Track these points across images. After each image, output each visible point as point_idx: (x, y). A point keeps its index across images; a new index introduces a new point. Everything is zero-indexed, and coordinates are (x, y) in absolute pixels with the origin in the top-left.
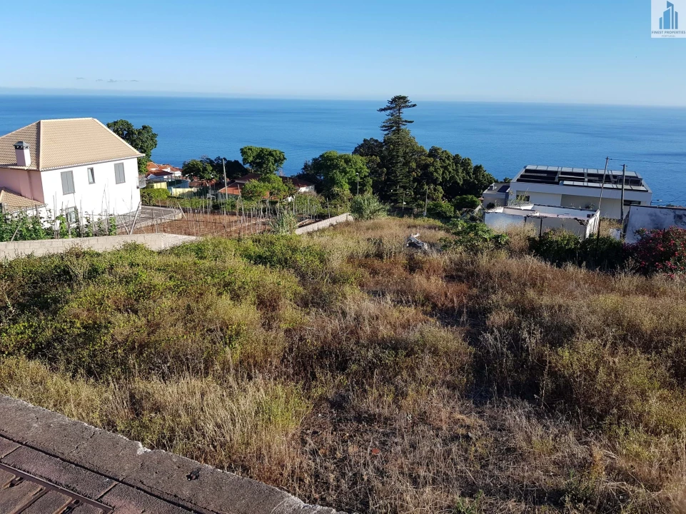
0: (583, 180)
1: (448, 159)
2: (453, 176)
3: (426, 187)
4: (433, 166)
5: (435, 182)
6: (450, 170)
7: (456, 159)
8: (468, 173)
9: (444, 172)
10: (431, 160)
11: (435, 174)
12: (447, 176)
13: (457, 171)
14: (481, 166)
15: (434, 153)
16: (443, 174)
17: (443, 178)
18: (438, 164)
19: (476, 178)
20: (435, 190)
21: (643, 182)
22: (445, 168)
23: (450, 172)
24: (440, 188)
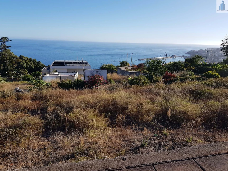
0: (72, 64)
1: (27, 60)
2: (30, 66)
3: (20, 70)
4: (22, 62)
5: (24, 68)
6: (29, 63)
7: (30, 59)
8: (35, 64)
9: (26, 64)
10: (21, 60)
11: (23, 65)
12: (28, 66)
13: (31, 63)
14: (40, 61)
15: (21, 58)
16: (26, 65)
17: (27, 66)
18: (24, 61)
19: (39, 65)
20: (24, 71)
21: (88, 63)
22: (27, 63)
23: (29, 64)
24: (26, 70)
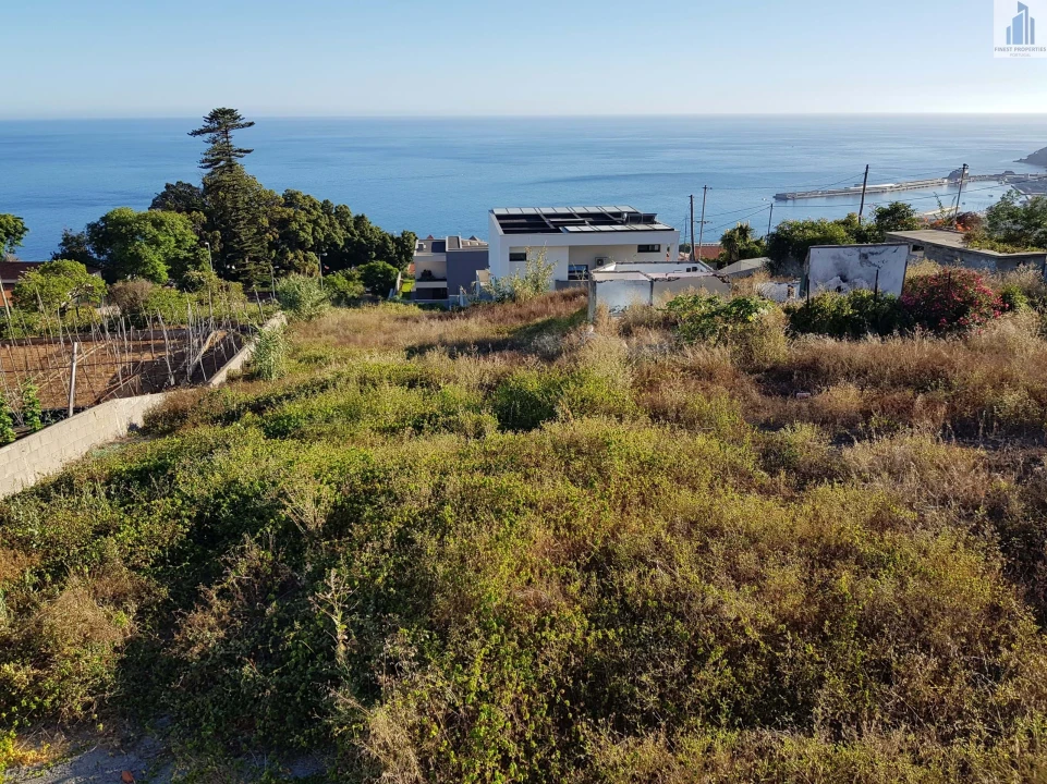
1: (315, 209)
2: (329, 235)
3: (291, 256)
4: (296, 221)
5: (302, 245)
6: (323, 225)
7: (326, 206)
8: (348, 229)
9: (314, 230)
10: (291, 211)
11: (302, 233)
12: (321, 236)
13: (331, 225)
14: (363, 217)
15: (291, 199)
16: (313, 234)
17: (315, 238)
18: (303, 217)
19: (362, 234)
20: (306, 259)
22: (315, 222)
23: (323, 229)
24: (312, 254)
